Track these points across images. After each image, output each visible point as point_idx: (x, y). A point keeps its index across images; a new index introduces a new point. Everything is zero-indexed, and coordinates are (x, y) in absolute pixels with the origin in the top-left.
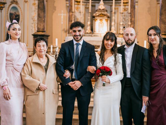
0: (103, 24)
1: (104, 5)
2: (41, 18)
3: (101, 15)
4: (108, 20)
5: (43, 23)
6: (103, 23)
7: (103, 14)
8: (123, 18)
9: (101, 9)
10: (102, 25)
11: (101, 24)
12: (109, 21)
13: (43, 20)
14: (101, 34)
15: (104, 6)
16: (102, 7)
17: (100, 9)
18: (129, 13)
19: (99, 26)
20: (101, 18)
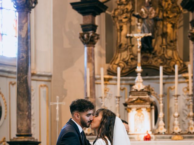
0: (143, 117)
1: (142, 82)
2: (23, 111)
3: (139, 101)
4: (151, 109)
5: (27, 121)
6: (142, 114)
7: (141, 99)
8: (186, 104)
9: (139, 90)
10: (141, 118)
11: (138, 117)
12: (153, 111)
13: (26, 114)
14: (138, 134)
15: (143, 84)
16: (139, 87)
17: (137, 90)
18: (189, 96)
19: (135, 120)
20: (139, 106)
